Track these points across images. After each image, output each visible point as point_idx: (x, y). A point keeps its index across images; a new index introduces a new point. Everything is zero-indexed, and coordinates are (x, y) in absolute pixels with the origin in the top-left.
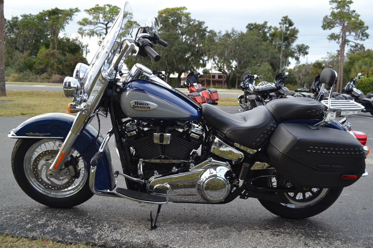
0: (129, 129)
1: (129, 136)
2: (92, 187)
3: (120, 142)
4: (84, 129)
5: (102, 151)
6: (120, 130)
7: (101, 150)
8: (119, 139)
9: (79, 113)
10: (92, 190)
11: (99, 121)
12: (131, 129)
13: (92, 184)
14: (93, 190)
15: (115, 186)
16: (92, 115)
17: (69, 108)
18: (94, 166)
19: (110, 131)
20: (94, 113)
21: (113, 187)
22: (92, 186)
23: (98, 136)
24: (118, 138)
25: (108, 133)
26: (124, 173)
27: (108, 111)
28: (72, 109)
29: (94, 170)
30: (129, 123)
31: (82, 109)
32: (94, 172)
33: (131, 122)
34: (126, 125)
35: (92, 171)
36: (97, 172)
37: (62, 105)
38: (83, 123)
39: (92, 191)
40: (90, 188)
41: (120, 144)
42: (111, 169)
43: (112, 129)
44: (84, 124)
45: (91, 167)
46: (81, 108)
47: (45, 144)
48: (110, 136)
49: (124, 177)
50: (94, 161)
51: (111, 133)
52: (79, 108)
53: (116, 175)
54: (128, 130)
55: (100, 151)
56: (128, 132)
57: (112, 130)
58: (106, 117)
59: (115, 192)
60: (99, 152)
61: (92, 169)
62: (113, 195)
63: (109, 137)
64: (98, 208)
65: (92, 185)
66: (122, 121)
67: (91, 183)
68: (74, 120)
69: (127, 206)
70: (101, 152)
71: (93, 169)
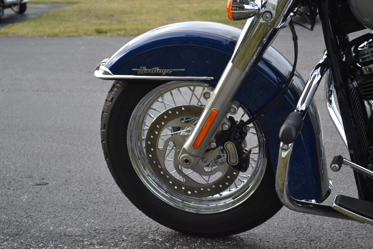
0: (366, 58)
1: (365, 73)
2: (282, 191)
3: (343, 89)
4: (260, 57)
5: (303, 108)
6: (344, 60)
7: (301, 106)
8: (342, 82)
9: (249, 21)
10: (282, 197)
11: (295, 38)
12: (369, 57)
13: (283, 185)
14: (285, 199)
15: (329, 193)
16: (279, 27)
17: (228, 10)
18: (286, 143)
19: (321, 61)
20: (283, 22)
21: (324, 195)
22: (283, 188)
23: (292, 74)
24: (340, 79)
25: (317, 67)
26: (352, 161)
27: (317, 14)
28: (236, 10)
29: (286, 153)
30: (365, 43)
31: (259, 9)
32: (286, 157)
33: (371, 40)
34: (357, 47)
35: (284, 154)
36: (294, 157)
37: (182, 10)
38: (259, 46)
39: (282, 200)
40: (276, 194)
41: (345, 93)
42: (321, 151)
43: (325, 57)
44: (259, 48)
45: (282, 144)
46: (256, 8)
47: (171, 93)
48: (322, 73)
49: (352, 170)
50: (287, 132)
51: (323, 67)
52: (253, 8)
53: (337, 166)
54: (363, 59)
55: (300, 109)
56: (363, 64)
57: (326, 59)
58: (312, 29)
59: (334, 204)
60: (298, 111)
61: (283, 149)
62: (329, 211)
63: (320, 76)
64: (288, 241)
65: (281, 187)
66: (347, 38)
67: (279, 182)
68: (238, 38)
69: (354, 240)
70: (302, 111)
71: (286, 150)
